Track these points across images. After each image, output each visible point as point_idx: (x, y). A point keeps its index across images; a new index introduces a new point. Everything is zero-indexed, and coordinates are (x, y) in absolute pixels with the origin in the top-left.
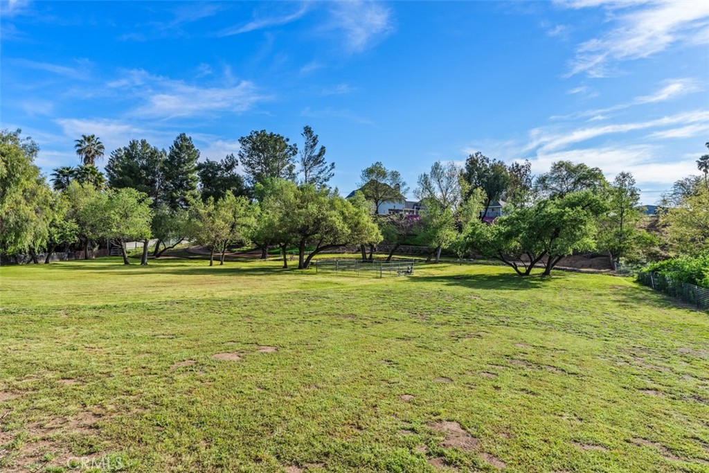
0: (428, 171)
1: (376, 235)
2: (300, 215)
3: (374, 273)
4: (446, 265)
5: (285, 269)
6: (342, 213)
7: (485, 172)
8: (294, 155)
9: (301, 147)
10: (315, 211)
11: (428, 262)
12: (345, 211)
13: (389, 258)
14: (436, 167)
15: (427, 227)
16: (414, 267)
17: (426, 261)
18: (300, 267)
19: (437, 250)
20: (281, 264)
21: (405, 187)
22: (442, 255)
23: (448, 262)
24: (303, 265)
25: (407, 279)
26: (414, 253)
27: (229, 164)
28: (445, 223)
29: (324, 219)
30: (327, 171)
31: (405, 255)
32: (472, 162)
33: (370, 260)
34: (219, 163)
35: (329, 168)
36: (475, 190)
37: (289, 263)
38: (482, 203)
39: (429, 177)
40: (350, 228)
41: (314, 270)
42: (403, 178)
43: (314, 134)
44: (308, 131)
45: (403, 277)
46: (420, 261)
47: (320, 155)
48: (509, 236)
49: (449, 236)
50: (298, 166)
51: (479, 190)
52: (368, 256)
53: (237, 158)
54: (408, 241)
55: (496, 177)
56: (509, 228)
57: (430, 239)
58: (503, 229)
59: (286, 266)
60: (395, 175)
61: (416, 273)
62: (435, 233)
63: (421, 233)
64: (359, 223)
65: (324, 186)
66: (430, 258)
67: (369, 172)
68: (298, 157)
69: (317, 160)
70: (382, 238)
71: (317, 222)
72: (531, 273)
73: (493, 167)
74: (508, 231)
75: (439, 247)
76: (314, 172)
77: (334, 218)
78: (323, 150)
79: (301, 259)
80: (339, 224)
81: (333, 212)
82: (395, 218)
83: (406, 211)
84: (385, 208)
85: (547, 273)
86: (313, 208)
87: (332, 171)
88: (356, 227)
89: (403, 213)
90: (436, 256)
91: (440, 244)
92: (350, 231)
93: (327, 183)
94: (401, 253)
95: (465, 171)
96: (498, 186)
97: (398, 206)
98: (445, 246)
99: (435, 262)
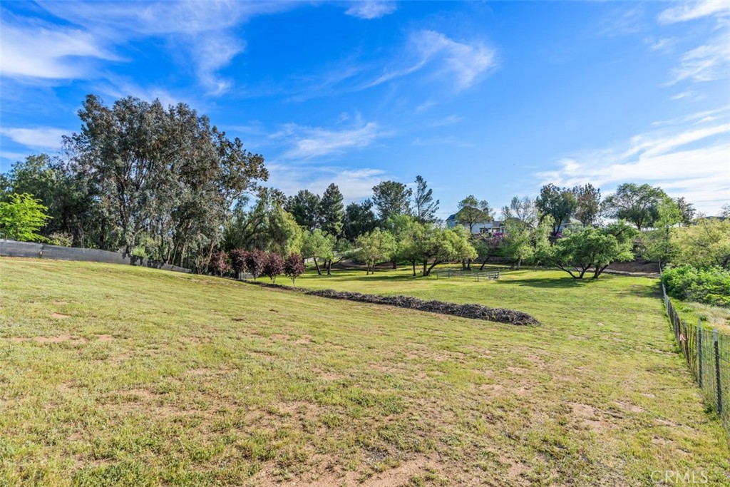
0: (509, 205)
1: (473, 254)
2: (425, 244)
3: (473, 278)
4: (525, 271)
5: (414, 277)
6: (451, 241)
7: (556, 198)
8: (409, 195)
9: (415, 191)
10: (435, 241)
11: (511, 269)
12: (453, 240)
13: (482, 267)
14: (515, 201)
15: (509, 243)
16: (500, 273)
17: (510, 269)
18: (424, 275)
19: (518, 260)
20: (412, 272)
21: (493, 212)
22: (522, 264)
23: (527, 269)
24: (426, 274)
25: (495, 282)
26: (501, 262)
27: (368, 205)
28: (523, 241)
29: (441, 246)
30: (433, 205)
31: (494, 264)
32: (546, 191)
33: (469, 269)
34: (361, 205)
35: (435, 203)
36: (545, 217)
37: (417, 271)
38: (551, 226)
39: (510, 208)
40: (456, 250)
41: (434, 276)
42: (490, 206)
43: (424, 181)
44: (419, 179)
45: (492, 281)
46: (506, 268)
47: (428, 194)
48: (565, 253)
49: (527, 251)
50: (413, 205)
51: (548, 217)
52: (467, 265)
53: (372, 201)
54: (496, 253)
55: (565, 203)
56: (565, 248)
57: (512, 253)
58: (561, 248)
59: (415, 274)
60: (484, 203)
61: (501, 278)
62: (515, 248)
63: (505, 249)
64: (462, 247)
65: (432, 216)
66: (513, 266)
67: (465, 202)
68: (413, 197)
69: (427, 198)
70: (477, 256)
71: (436, 248)
72: (584, 277)
73: (564, 194)
74: (564, 250)
75: (519, 258)
76: (425, 206)
77: (447, 246)
78: (430, 191)
79: (425, 269)
80: (450, 249)
81: (445, 241)
82: (485, 236)
83: (493, 229)
84: (477, 228)
85: (596, 277)
86: (433, 240)
87: (438, 206)
88: (460, 249)
89: (490, 231)
90: (517, 264)
91: (520, 256)
92: (457, 253)
93: (433, 214)
94: (491, 262)
95: (540, 198)
96: (567, 209)
97: (487, 226)
98: (523, 257)
99: (517, 269)
